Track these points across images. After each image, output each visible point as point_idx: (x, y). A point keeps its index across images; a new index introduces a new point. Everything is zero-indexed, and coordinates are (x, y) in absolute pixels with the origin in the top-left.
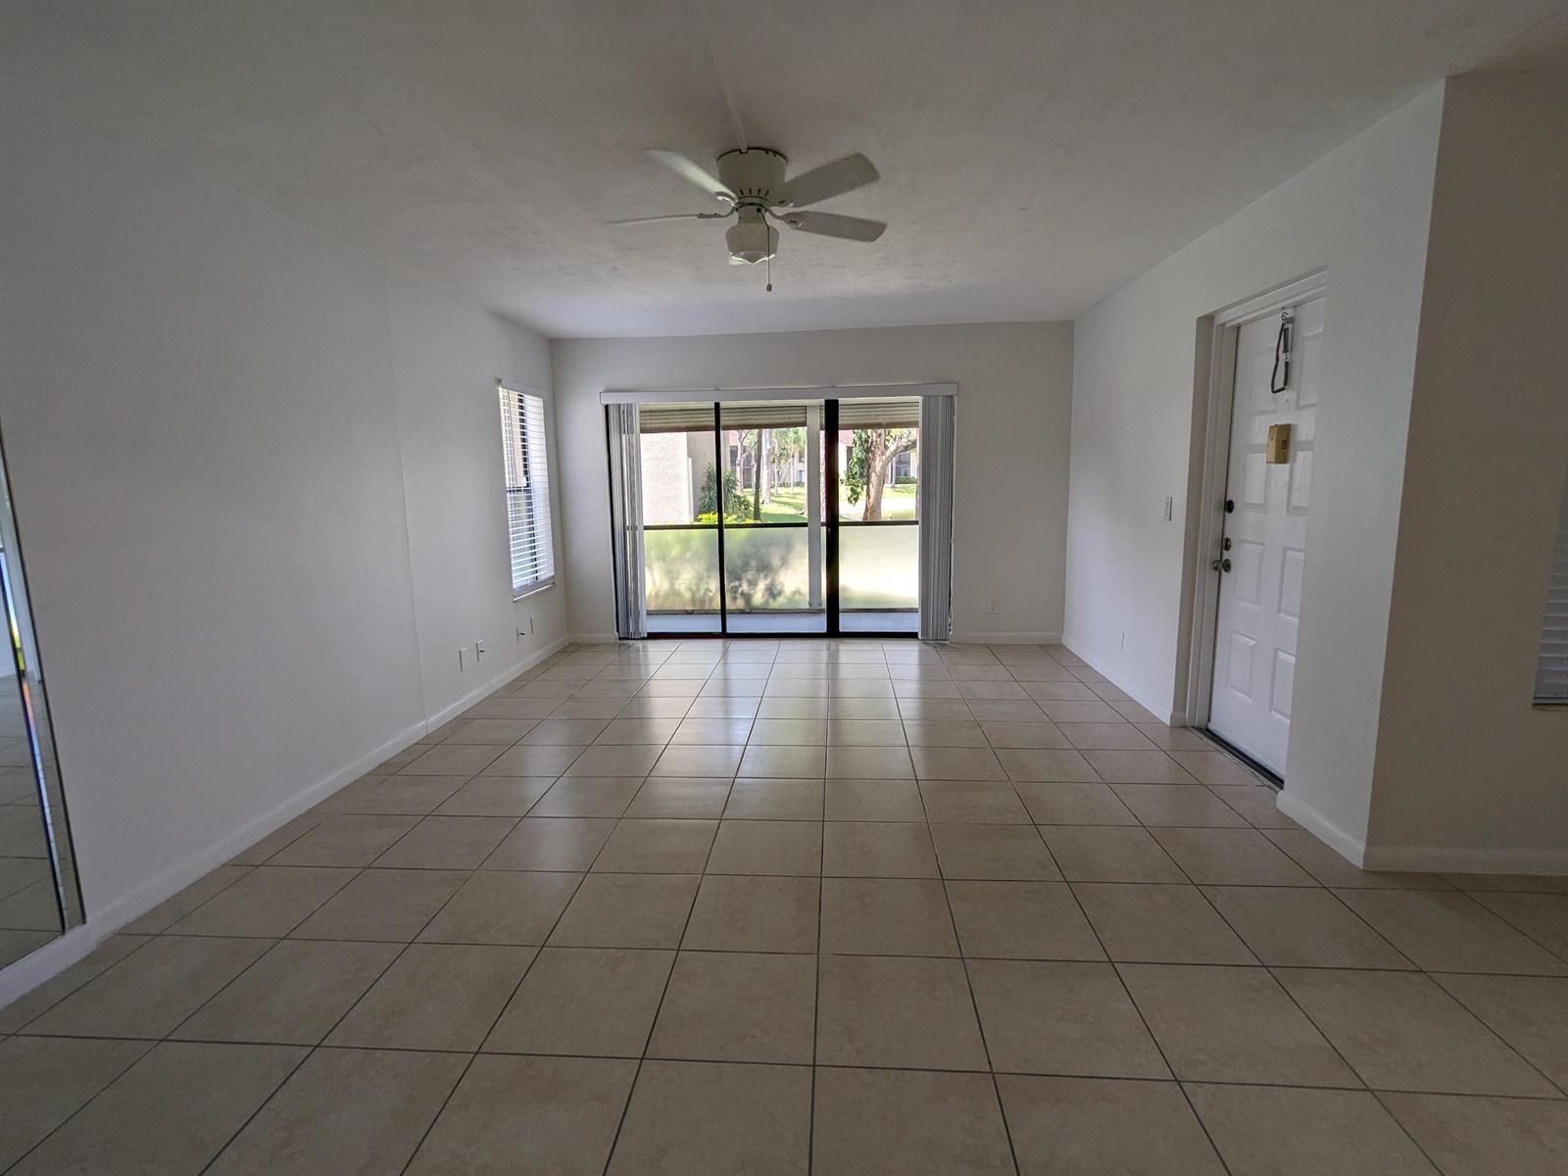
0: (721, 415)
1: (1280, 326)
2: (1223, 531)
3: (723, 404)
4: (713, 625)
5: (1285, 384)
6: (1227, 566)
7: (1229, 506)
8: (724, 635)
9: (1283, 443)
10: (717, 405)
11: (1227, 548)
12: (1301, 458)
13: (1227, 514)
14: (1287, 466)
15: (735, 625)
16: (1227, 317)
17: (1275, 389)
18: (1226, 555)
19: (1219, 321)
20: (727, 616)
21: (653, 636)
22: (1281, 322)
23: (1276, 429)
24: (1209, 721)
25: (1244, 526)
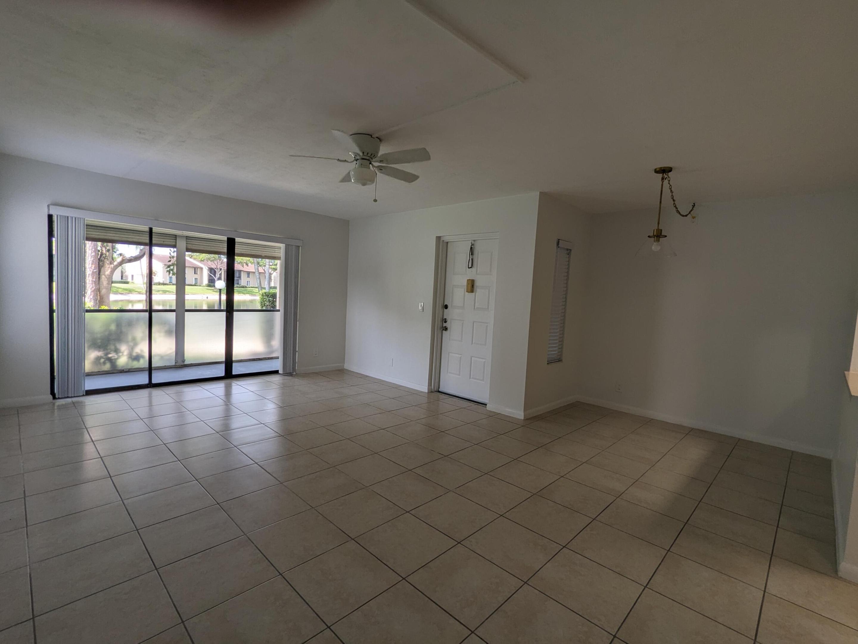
0: (153, 236)
1: (470, 246)
2: (443, 316)
3: (155, 230)
4: (143, 379)
5: (472, 266)
6: (446, 329)
7: (446, 307)
8: (151, 385)
9: (471, 286)
10: (151, 229)
11: (445, 322)
12: (479, 292)
13: (445, 310)
14: (474, 294)
15: (157, 378)
16: (446, 239)
17: (469, 267)
18: (445, 325)
19: (442, 239)
20: (153, 372)
21: (90, 393)
22: (471, 245)
23: (471, 281)
24: (439, 388)
25: (451, 314)
